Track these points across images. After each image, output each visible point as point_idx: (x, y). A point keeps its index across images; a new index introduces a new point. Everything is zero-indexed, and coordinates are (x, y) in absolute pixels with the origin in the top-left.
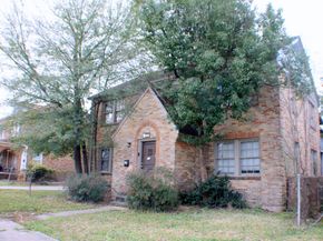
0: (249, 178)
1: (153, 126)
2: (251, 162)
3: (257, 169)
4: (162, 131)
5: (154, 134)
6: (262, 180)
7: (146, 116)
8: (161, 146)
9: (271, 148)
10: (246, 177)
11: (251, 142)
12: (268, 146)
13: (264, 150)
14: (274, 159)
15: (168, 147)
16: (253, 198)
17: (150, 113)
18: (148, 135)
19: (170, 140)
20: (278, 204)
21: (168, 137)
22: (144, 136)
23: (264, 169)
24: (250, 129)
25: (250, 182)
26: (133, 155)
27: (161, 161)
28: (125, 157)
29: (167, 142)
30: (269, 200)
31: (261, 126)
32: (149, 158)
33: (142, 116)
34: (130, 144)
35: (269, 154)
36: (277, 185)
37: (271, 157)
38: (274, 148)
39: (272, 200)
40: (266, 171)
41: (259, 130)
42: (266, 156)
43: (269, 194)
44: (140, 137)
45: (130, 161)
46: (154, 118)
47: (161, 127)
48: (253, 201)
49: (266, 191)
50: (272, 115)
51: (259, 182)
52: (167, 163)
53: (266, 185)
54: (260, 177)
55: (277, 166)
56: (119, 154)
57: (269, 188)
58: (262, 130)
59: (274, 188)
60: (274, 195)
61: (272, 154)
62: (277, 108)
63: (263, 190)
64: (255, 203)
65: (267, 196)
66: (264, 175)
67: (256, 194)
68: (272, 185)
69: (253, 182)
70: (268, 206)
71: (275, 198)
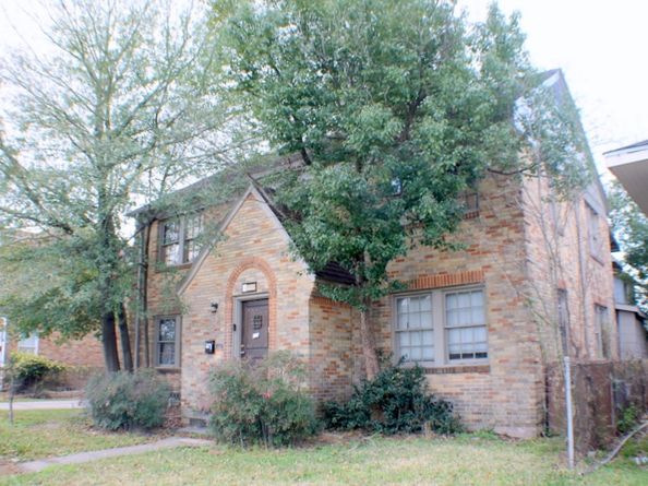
0: (465, 370)
1: (263, 267)
2: (468, 336)
3: (482, 349)
4: (280, 278)
5: (264, 284)
6: (492, 373)
7: (247, 247)
8: (281, 308)
9: (509, 304)
10: (459, 368)
11: (467, 293)
12: (502, 301)
13: (494, 310)
14: (515, 328)
15: (295, 310)
16: (476, 410)
17: (256, 242)
18: (252, 287)
19: (297, 295)
20: (528, 422)
21: (294, 288)
22: (245, 288)
23: (496, 350)
24: (464, 266)
25: (468, 378)
26: (222, 329)
27: (282, 341)
28: (208, 333)
29: (291, 299)
30: (509, 413)
31: (486, 259)
32: (256, 335)
33: (240, 248)
34: (216, 306)
35: (505, 317)
36: (526, 381)
37: (511, 324)
38: (514, 304)
39: (515, 414)
40: (500, 353)
41: (484, 267)
42: (500, 321)
43: (508, 401)
44: (237, 290)
45: (217, 343)
46: (263, 251)
47: (278, 269)
48: (476, 417)
49: (503, 396)
50: (508, 235)
51: (488, 377)
52: (293, 344)
53: (502, 382)
54: (489, 367)
55: (523, 342)
56: (193, 329)
57: (509, 389)
58: (488, 267)
59: (518, 389)
60: (519, 402)
61: (512, 317)
62: (517, 219)
63: (496, 393)
64: (478, 421)
65: (505, 405)
66: (497, 361)
67: (482, 402)
68: (514, 381)
69: (473, 378)
70: (508, 425)
71: (520, 409)
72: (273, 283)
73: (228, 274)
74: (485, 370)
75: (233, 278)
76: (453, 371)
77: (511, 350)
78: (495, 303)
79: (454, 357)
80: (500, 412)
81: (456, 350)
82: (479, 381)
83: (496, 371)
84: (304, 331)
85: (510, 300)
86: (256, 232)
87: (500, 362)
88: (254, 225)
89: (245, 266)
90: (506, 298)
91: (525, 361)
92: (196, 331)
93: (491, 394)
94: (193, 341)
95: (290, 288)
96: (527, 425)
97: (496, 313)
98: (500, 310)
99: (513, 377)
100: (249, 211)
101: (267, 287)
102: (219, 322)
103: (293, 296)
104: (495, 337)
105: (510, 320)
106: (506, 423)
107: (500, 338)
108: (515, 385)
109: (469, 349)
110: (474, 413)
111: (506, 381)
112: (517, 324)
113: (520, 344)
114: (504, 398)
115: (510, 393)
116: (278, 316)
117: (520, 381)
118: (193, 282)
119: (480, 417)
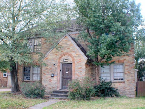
1: (70, 55)
2: (118, 75)
3: (122, 78)
4: (76, 59)
6: (125, 83)
7: (65, 50)
8: (76, 66)
9: (130, 68)
10: (118, 82)
11: (119, 65)
12: (128, 67)
13: (126, 69)
14: (131, 73)
15: (81, 67)
16: (121, 91)
17: (68, 49)
18: (67, 60)
19: (81, 63)
20: (134, 94)
21: (81, 61)
22: (65, 60)
23: (126, 78)
24: (119, 59)
25: (119, 84)
26: (57, 71)
27: (76, 74)
28: (52, 72)
29: (80, 64)
30: (129, 92)
31: (125, 58)
32: (67, 73)
33: (63, 50)
34: (55, 64)
35: (129, 71)
36: (133, 85)
37: (130, 73)
38: (131, 68)
39: (131, 92)
40: (127, 79)
41: (124, 59)
42: (127, 72)
43: (129, 90)
44: (62, 61)
45: (55, 74)
46: (70, 51)
47: (75, 56)
48: (121, 93)
49: (128, 88)
50: (130, 53)
51: (124, 84)
52: (80, 75)
53: (128, 85)
54: (125, 82)
55: (133, 76)
56: (46, 70)
57: (129, 87)
58: (125, 59)
59: (131, 87)
60: (132, 90)
61: (130, 71)
62: (132, 49)
63: (126, 88)
64: (122, 94)
65: (128, 90)
66: (127, 81)
67: (123, 90)
68: (131, 85)
69: (121, 84)
70: (129, 95)
71: (132, 91)
72: (74, 60)
73: (59, 56)
74: (124, 82)
75: (61, 58)
76: (116, 82)
77: (130, 78)
78: (127, 67)
79: (115, 79)
80: (127, 92)
81: (116, 78)
82: (122, 85)
83: (126, 83)
84: (84, 72)
85: (130, 67)
86: (68, 46)
87: (128, 81)
88: (68, 44)
89: (64, 55)
90: (129, 67)
91: (133, 81)
92: (47, 71)
93: (125, 88)
94: (46, 74)
95: (79, 61)
96: (133, 95)
97: (127, 70)
98: (128, 69)
99: (130, 84)
100: (65, 40)
101: (72, 60)
102: (55, 69)
103: (80, 63)
104: (126, 75)
105: (130, 72)
106: (129, 94)
107: (127, 75)
108: (131, 86)
109: (119, 78)
110: (121, 92)
111: (129, 85)
112: (132, 73)
113: (132, 77)
114: (128, 89)
115: (130, 88)
116: (75, 68)
117: (132, 85)
118: (46, 58)
119: (123, 93)
